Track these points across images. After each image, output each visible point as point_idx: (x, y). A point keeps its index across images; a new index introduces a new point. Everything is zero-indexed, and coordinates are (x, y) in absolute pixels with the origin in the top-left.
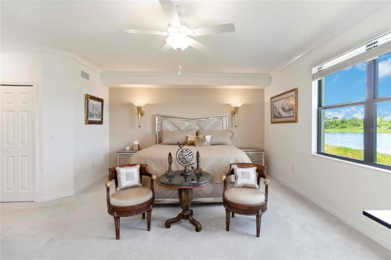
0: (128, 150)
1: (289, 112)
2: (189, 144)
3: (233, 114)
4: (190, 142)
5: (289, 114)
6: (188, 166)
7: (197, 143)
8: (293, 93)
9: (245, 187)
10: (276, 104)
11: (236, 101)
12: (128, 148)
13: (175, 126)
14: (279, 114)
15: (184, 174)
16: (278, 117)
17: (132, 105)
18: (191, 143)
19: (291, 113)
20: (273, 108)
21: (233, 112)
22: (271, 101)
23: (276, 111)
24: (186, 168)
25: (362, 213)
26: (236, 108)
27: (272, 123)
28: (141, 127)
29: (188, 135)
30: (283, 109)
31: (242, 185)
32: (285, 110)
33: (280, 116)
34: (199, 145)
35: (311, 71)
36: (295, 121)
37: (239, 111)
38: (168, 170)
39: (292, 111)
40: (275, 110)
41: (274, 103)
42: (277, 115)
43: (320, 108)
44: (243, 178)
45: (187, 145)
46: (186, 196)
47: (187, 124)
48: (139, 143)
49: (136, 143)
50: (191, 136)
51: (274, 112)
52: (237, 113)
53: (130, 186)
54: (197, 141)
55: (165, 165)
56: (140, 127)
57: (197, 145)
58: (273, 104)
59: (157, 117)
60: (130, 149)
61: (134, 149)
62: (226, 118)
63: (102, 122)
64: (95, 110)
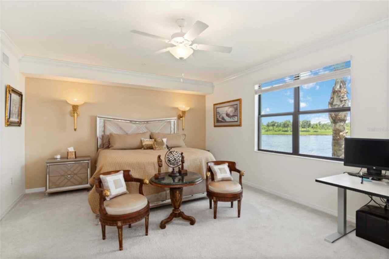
0: (59, 159)
1: (234, 118)
2: (146, 148)
3: (179, 117)
4: (146, 146)
5: (233, 119)
6: (175, 167)
7: (157, 146)
8: (237, 102)
9: (223, 180)
10: (219, 110)
11: (183, 106)
12: (59, 157)
13: (121, 128)
14: (223, 118)
15: (172, 175)
16: (221, 122)
17: (66, 102)
18: (148, 146)
19: (234, 119)
20: (216, 113)
21: (179, 116)
22: (214, 107)
23: (220, 117)
24: (173, 169)
25: (315, 181)
26: (184, 112)
27: (215, 126)
28: (77, 130)
29: (142, 139)
30: (228, 115)
31: (221, 180)
32: (229, 116)
33: (224, 121)
34: (159, 148)
35: (254, 88)
36: (240, 125)
37: (186, 114)
38: (157, 172)
39: (236, 117)
40: (218, 116)
41: (218, 109)
42: (220, 119)
43: (260, 116)
44: (221, 173)
45: (143, 149)
46: (180, 195)
47: (134, 126)
48: (74, 149)
49: (71, 149)
50: (146, 140)
51: (217, 116)
52: (185, 117)
53: (119, 195)
54: (157, 145)
55: (144, 170)
56: (75, 130)
57: (157, 149)
58: (216, 110)
59: (98, 119)
60: (61, 158)
61: (69, 157)
62: (174, 121)
63: (21, 123)
64: (14, 106)
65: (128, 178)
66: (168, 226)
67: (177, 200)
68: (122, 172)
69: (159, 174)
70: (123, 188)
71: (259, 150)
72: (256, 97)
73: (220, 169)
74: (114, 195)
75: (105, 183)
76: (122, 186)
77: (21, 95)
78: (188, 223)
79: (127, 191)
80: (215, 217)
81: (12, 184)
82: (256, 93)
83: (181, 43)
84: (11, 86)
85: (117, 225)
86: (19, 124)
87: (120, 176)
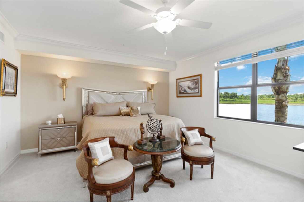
1: (195, 90)
2: (124, 115)
3: (149, 89)
4: (124, 113)
5: (194, 91)
6: (155, 133)
7: (133, 114)
8: (199, 77)
9: (196, 144)
10: (181, 84)
11: (152, 80)
12: (50, 122)
13: (102, 98)
14: (185, 91)
15: (152, 140)
16: (183, 93)
17: (56, 76)
18: (126, 113)
19: (195, 91)
20: (178, 86)
21: (149, 88)
22: (177, 81)
23: (182, 89)
24: (154, 136)
26: (153, 86)
27: (178, 97)
28: (65, 99)
29: (120, 107)
30: (189, 88)
31: (194, 144)
32: (191, 88)
33: (186, 93)
34: (135, 115)
35: (214, 65)
36: (201, 96)
37: (155, 87)
39: (197, 89)
40: (180, 88)
41: (180, 83)
42: (183, 91)
43: (218, 88)
44: (194, 138)
45: (121, 115)
46: (161, 160)
47: (113, 96)
48: (63, 116)
49: (61, 116)
50: (124, 108)
51: (179, 89)
52: (153, 89)
53: (105, 161)
54: (133, 112)
56: (64, 99)
57: (134, 116)
58: (179, 84)
59: (83, 90)
60: (52, 123)
62: (145, 93)
63: (16, 93)
64: (10, 79)
65: (113, 144)
66: (151, 189)
67: (159, 165)
68: (108, 139)
69: (142, 140)
70: (109, 155)
71: (218, 116)
72: (216, 72)
73: (192, 134)
74: (101, 162)
75: (93, 151)
76: (109, 153)
77: (16, 69)
78: (168, 185)
79: (113, 157)
80: (191, 179)
81: (7, 148)
82: (216, 69)
83: (165, 18)
84: (6, 60)
85: (106, 194)
86: (15, 94)
87: (106, 143)
